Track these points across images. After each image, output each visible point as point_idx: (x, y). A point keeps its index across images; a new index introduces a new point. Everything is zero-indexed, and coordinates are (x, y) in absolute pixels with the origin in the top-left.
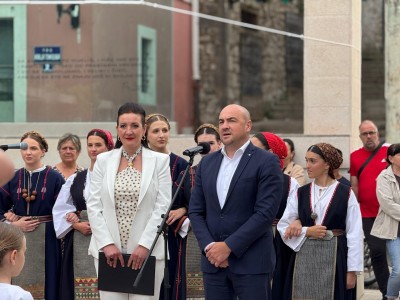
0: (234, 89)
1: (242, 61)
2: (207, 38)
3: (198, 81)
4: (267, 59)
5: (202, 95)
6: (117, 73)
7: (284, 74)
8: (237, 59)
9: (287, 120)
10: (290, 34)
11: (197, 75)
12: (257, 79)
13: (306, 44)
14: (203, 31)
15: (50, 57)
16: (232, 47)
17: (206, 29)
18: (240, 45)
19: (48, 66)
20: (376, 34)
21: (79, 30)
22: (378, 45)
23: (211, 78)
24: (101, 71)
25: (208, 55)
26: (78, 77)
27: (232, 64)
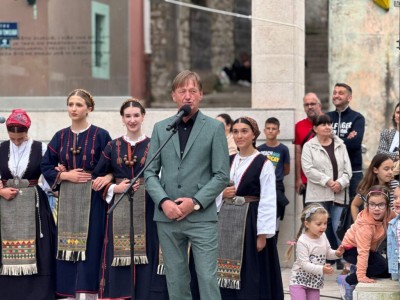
0: (184, 62)
1: (191, 36)
2: (158, 13)
3: (149, 55)
4: (215, 34)
5: (153, 69)
6: (77, 51)
7: (232, 48)
8: (187, 34)
9: (235, 93)
10: (238, 15)
11: (148, 50)
12: (206, 53)
13: (253, 24)
14: (154, 6)
15: (7, 32)
16: (182, 22)
17: (157, 5)
18: (190, 20)
19: (5, 41)
20: (321, 9)
21: (35, 7)
22: (323, 19)
23: (162, 53)
24: (62, 48)
25: (158, 29)
26: (39, 54)
27: (182, 39)
